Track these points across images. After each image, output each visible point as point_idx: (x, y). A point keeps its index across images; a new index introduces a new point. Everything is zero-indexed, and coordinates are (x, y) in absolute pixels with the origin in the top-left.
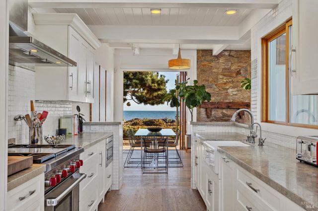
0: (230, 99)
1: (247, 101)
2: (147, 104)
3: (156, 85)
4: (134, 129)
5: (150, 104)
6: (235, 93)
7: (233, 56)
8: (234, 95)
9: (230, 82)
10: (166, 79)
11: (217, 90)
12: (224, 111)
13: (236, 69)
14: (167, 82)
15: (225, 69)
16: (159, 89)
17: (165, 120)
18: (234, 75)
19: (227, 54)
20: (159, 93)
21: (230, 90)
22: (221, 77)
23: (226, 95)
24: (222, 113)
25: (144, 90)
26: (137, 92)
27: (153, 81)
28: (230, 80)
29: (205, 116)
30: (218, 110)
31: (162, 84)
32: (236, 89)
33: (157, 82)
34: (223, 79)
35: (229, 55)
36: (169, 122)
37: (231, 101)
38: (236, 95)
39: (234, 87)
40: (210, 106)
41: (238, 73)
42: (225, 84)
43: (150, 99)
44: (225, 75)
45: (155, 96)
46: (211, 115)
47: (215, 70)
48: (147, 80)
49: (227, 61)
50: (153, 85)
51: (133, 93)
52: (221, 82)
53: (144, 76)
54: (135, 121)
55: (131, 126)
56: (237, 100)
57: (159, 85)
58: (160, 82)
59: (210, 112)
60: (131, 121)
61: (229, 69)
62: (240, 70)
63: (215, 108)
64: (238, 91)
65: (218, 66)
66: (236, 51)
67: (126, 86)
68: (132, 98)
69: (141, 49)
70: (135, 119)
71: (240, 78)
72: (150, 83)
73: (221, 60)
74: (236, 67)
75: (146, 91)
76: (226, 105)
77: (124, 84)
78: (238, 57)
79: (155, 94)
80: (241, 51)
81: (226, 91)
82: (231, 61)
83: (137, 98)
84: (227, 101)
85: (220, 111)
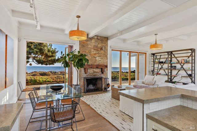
0: (97, 63)
1: (105, 64)
2: (43, 64)
3: (50, 53)
4: (34, 78)
5: (45, 64)
6: (100, 60)
7: (99, 40)
8: (99, 61)
9: (97, 53)
10: (56, 50)
11: (91, 57)
12: (94, 70)
13: (100, 47)
14: (57, 52)
15: (95, 46)
16: (52, 56)
17: (51, 72)
18: (99, 50)
19: (96, 37)
20: (52, 58)
21: (97, 58)
22: (93, 50)
23: (96, 61)
24: (93, 71)
25: (42, 56)
26: (37, 57)
27: (49, 51)
28: (97, 52)
29: (84, 73)
30: (91, 69)
31: (54, 53)
32: (100, 58)
33: (51, 52)
34: (93, 51)
35: (97, 39)
36: (53, 73)
37: (98, 64)
38: (100, 61)
39: (99, 57)
40: (87, 67)
41: (101, 49)
42: (95, 54)
43: (45, 62)
44: (95, 50)
45: (49, 60)
46: (88, 72)
47: (89, 46)
48: (45, 50)
49: (96, 41)
50: (49, 53)
51: (34, 58)
52: (93, 53)
53: (42, 48)
54: (35, 73)
55: (32, 77)
56: (101, 64)
57: (52, 53)
58: (53, 52)
59: (87, 70)
60: (32, 73)
61: (97, 46)
62: (102, 47)
63: (90, 68)
64: (101, 59)
65: (91, 44)
66: (100, 36)
67: (29, 53)
68: (33, 61)
69: (41, 26)
70: (35, 72)
71: (102, 52)
72: (47, 52)
73: (93, 41)
74: (100, 46)
75: (43, 57)
76: (96, 66)
77: (27, 52)
78: (101, 40)
79: (50, 59)
80: (103, 37)
81: (95, 58)
82: (97, 42)
83: (37, 61)
84: (96, 64)
85: (92, 70)
